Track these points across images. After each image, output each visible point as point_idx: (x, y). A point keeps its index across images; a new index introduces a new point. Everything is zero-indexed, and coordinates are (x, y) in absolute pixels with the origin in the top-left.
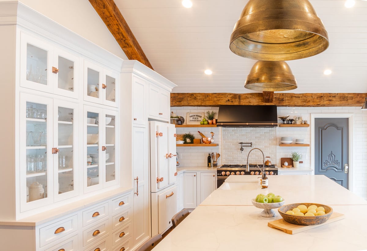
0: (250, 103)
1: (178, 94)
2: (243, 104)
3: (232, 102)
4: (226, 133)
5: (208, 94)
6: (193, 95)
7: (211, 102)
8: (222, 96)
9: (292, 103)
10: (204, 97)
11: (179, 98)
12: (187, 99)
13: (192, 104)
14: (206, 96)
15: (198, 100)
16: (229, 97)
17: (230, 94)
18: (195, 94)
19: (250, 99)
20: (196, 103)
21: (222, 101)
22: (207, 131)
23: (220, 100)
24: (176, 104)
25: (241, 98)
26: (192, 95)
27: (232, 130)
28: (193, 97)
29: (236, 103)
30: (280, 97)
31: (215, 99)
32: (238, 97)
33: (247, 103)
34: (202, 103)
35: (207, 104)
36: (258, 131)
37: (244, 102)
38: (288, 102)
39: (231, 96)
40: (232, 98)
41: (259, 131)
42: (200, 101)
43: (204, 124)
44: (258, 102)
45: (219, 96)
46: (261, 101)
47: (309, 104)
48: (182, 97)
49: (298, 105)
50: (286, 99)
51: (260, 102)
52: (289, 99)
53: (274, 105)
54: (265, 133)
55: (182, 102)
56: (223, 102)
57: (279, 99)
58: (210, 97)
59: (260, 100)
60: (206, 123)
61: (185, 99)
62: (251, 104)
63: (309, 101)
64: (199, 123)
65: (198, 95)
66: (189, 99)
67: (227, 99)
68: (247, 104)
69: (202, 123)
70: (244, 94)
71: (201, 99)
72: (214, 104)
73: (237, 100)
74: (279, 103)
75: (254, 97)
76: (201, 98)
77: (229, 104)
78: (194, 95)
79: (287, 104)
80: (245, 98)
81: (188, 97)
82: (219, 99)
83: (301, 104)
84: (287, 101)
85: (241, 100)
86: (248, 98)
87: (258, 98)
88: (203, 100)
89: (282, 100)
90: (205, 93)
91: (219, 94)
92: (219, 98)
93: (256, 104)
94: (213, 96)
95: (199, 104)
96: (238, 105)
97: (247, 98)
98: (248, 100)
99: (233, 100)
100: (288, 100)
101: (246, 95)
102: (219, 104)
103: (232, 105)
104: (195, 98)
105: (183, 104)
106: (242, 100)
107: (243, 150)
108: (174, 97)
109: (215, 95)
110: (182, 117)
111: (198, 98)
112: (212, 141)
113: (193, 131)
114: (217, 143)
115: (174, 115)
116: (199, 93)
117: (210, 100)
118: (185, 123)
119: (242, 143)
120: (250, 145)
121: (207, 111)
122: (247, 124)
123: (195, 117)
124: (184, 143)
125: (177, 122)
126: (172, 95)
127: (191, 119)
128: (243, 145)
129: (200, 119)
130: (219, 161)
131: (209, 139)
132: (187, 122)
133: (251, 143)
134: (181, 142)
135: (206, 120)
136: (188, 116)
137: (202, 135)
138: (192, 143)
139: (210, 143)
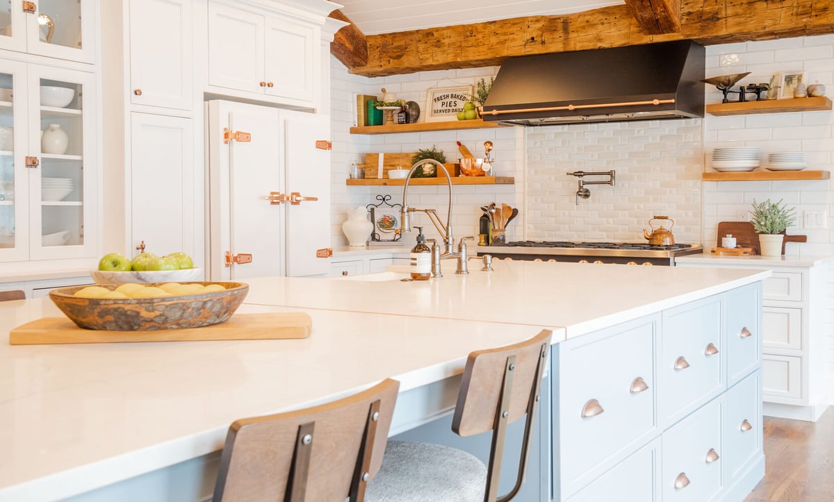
0: (600, 40)
1: (394, 35)
2: (578, 47)
3: (543, 43)
4: (535, 143)
5: (471, 26)
6: (433, 35)
7: (481, 49)
8: (513, 29)
9: (751, 26)
10: (462, 39)
11: (396, 48)
12: (418, 48)
13: (430, 62)
14: (468, 32)
15: (446, 48)
16: (534, 30)
17: (537, 19)
18: (437, 30)
19: (600, 27)
20: (441, 58)
21: (513, 44)
22: (475, 138)
23: (506, 40)
24: (389, 67)
25: (571, 28)
26: (429, 33)
27: (556, 134)
28: (432, 40)
29: (556, 47)
30: (707, 9)
31: (494, 40)
32: (560, 25)
33: (590, 41)
34: (456, 56)
35: (471, 58)
36: (639, 131)
37: (580, 41)
38: (738, 24)
39: (539, 25)
40: (543, 30)
41: (642, 132)
42: (451, 50)
43: (465, 119)
44: (627, 36)
45: (505, 30)
46: (636, 29)
47: (824, 21)
48: (402, 43)
49: (778, 28)
50: (730, 11)
51: (633, 33)
52: (740, 11)
53: (682, 38)
54: (661, 137)
55: (404, 59)
56: (516, 47)
57: (700, 15)
58: (480, 36)
59: (634, 29)
60: (470, 114)
61: (412, 47)
62: (605, 45)
63: (825, 9)
64: (452, 118)
65: (445, 32)
66: (421, 46)
67: (529, 37)
68: (589, 46)
69: (462, 115)
70: (580, 15)
71: (454, 44)
72: (490, 56)
73: (560, 33)
74: (703, 29)
75: (612, 19)
76: (453, 40)
77: (536, 49)
78: (435, 33)
79: (732, 30)
80: (583, 28)
81: (420, 41)
82: (502, 38)
83: (792, 25)
84: (731, 21)
85: (572, 35)
86: (593, 25)
87: (626, 22)
88: (460, 46)
89: (714, 18)
90: (463, 26)
91: (504, 23)
92: (505, 34)
93: (618, 43)
94: (487, 31)
95: (450, 59)
96: (562, 50)
97: (590, 25)
98: (592, 33)
99: (546, 37)
100: (736, 15)
101: (587, 18)
102: (506, 52)
103: (544, 52)
104: (438, 44)
105: (406, 65)
106: (575, 35)
107: (587, 196)
108: (384, 46)
109: (493, 27)
110: (411, 104)
111: (446, 41)
112: (486, 167)
113: (444, 143)
114: (509, 175)
115: (389, 98)
116: (448, 28)
117: (477, 45)
118: (421, 120)
119: (579, 174)
120: (608, 178)
121: (479, 80)
122: (571, 107)
123: (449, 100)
124: (413, 176)
125: (396, 118)
126: (379, 41)
127: (438, 106)
128: (586, 178)
129: (461, 104)
130: (516, 231)
131: (479, 162)
132: (426, 117)
133: (610, 173)
134: (402, 173)
135: (474, 108)
136: (430, 99)
137: (465, 151)
138: (435, 175)
139: (482, 174)
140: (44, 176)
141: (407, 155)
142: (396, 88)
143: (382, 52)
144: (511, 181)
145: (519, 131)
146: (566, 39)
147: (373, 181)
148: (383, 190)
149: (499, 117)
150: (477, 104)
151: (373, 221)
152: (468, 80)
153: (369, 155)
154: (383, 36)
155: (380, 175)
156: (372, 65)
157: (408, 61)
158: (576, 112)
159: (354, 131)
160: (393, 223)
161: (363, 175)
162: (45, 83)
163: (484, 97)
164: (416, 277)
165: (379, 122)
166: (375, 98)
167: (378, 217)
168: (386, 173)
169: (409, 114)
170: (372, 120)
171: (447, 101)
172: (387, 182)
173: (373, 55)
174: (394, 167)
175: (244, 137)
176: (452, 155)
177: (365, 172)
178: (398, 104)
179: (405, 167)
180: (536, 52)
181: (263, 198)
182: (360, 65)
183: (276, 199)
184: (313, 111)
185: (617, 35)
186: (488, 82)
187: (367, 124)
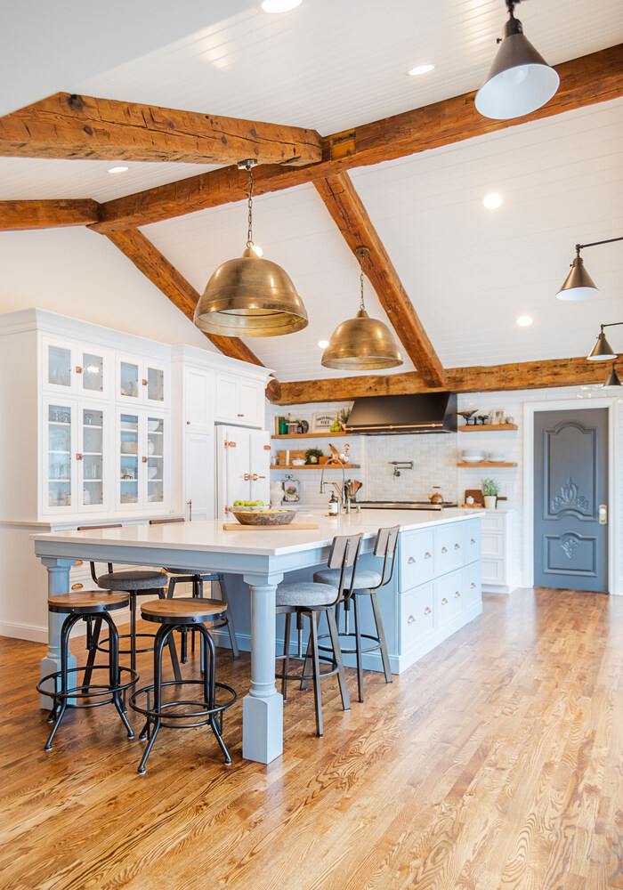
0: (405, 390)
1: (296, 383)
2: (394, 393)
3: (376, 390)
4: (371, 445)
5: (338, 380)
7: (343, 392)
8: (360, 382)
9: (479, 386)
10: (333, 386)
11: (297, 390)
12: (309, 390)
13: (316, 399)
14: (336, 382)
15: (324, 391)
16: (371, 383)
17: (373, 378)
18: (320, 381)
19: (406, 383)
20: (321, 397)
21: (360, 390)
22: (340, 442)
23: (356, 388)
24: (293, 401)
25: (390, 383)
26: (315, 383)
28: (317, 386)
29: (383, 393)
30: (458, 376)
31: (350, 387)
32: (385, 381)
33: (400, 390)
34: (330, 396)
35: (338, 397)
36: (425, 440)
37: (395, 390)
38: (473, 384)
39: (374, 380)
40: (376, 383)
42: (327, 392)
43: (334, 431)
44: (419, 388)
45: (356, 383)
48: (301, 388)
51: (422, 387)
52: (473, 377)
53: (446, 390)
54: (437, 443)
55: (301, 396)
56: (362, 393)
57: (455, 379)
58: (343, 385)
59: (422, 384)
60: (337, 429)
61: (306, 390)
62: (408, 392)
64: (327, 431)
65: (324, 382)
66: (311, 390)
67: (369, 387)
68: (400, 393)
69: (332, 429)
70: (395, 377)
71: (328, 389)
72: (348, 396)
73: (384, 386)
75: (411, 379)
76: (328, 387)
78: (318, 383)
79: (470, 387)
80: (396, 383)
81: (310, 387)
82: (354, 387)
84: (470, 383)
85: (391, 387)
86: (401, 382)
87: (418, 381)
88: (332, 391)
89: (461, 381)
90: (333, 380)
91: (354, 379)
92: (356, 385)
93: (414, 392)
94: (346, 383)
95: (326, 398)
96: (386, 395)
97: (400, 381)
98: (401, 386)
99: (378, 387)
100: (472, 379)
101: (399, 378)
102: (356, 395)
103: (376, 395)
104: (320, 389)
105: (303, 400)
106: (393, 386)
107: (398, 475)
108: (290, 389)
109: (349, 380)
110: (303, 421)
111: (325, 387)
112: (346, 459)
113: (322, 445)
114: (357, 463)
115: (292, 419)
116: (326, 380)
117: (341, 390)
118: (309, 432)
119: (395, 463)
120: (410, 465)
121: (341, 409)
122: (391, 427)
123: (325, 420)
124: (306, 464)
125: (296, 430)
126: (288, 386)
127: (319, 423)
128: (398, 465)
129: (332, 423)
130: (361, 495)
131: (342, 456)
132: (312, 430)
133: (411, 463)
134: (300, 462)
135: (339, 425)
136: (314, 419)
137: (334, 450)
138: (318, 463)
139: (344, 463)
140: (149, 466)
141: (302, 451)
142: (296, 412)
143: (289, 393)
144: (358, 467)
145: (363, 439)
146: (388, 389)
147: (284, 467)
148: (289, 472)
149: (354, 431)
150: (340, 423)
151: (284, 489)
152: (335, 409)
153: (282, 451)
154: (290, 383)
155: (288, 463)
156: (284, 399)
157: (303, 398)
158: (394, 430)
159: (273, 437)
160: (294, 491)
161: (278, 463)
162: (150, 419)
163: (345, 420)
164: (331, 514)
165: (286, 433)
166: (283, 418)
167: (286, 487)
168: (291, 462)
169: (303, 428)
170: (283, 431)
171: (324, 420)
172: (292, 467)
173: (284, 394)
174: (295, 458)
175: (232, 445)
176: (327, 452)
177: (279, 463)
178: (297, 422)
179: (301, 458)
180: (372, 395)
181: (241, 477)
182: (277, 399)
183: (248, 478)
184: (260, 429)
185: (413, 387)
186: (346, 411)
187: (280, 434)
